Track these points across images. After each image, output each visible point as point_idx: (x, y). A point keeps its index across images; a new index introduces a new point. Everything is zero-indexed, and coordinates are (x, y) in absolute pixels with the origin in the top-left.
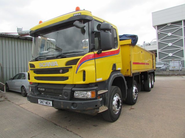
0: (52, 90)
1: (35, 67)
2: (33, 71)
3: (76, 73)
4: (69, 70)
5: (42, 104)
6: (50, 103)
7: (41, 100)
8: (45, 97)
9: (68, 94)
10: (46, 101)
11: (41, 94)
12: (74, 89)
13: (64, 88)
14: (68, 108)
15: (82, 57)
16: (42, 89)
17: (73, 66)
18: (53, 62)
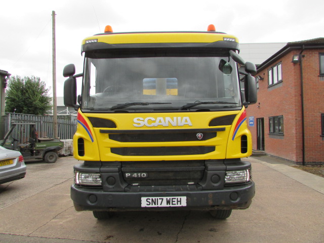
0: (171, 175)
1: (115, 127)
2: (107, 135)
3: (233, 139)
4: (218, 133)
5: (154, 206)
6: (180, 201)
7: (151, 198)
8: (158, 191)
9: (220, 178)
10: (168, 198)
11: (130, 185)
12: (228, 167)
13: (210, 167)
14: (223, 202)
15: (239, 113)
16: (139, 174)
17: (227, 127)
18: (179, 118)
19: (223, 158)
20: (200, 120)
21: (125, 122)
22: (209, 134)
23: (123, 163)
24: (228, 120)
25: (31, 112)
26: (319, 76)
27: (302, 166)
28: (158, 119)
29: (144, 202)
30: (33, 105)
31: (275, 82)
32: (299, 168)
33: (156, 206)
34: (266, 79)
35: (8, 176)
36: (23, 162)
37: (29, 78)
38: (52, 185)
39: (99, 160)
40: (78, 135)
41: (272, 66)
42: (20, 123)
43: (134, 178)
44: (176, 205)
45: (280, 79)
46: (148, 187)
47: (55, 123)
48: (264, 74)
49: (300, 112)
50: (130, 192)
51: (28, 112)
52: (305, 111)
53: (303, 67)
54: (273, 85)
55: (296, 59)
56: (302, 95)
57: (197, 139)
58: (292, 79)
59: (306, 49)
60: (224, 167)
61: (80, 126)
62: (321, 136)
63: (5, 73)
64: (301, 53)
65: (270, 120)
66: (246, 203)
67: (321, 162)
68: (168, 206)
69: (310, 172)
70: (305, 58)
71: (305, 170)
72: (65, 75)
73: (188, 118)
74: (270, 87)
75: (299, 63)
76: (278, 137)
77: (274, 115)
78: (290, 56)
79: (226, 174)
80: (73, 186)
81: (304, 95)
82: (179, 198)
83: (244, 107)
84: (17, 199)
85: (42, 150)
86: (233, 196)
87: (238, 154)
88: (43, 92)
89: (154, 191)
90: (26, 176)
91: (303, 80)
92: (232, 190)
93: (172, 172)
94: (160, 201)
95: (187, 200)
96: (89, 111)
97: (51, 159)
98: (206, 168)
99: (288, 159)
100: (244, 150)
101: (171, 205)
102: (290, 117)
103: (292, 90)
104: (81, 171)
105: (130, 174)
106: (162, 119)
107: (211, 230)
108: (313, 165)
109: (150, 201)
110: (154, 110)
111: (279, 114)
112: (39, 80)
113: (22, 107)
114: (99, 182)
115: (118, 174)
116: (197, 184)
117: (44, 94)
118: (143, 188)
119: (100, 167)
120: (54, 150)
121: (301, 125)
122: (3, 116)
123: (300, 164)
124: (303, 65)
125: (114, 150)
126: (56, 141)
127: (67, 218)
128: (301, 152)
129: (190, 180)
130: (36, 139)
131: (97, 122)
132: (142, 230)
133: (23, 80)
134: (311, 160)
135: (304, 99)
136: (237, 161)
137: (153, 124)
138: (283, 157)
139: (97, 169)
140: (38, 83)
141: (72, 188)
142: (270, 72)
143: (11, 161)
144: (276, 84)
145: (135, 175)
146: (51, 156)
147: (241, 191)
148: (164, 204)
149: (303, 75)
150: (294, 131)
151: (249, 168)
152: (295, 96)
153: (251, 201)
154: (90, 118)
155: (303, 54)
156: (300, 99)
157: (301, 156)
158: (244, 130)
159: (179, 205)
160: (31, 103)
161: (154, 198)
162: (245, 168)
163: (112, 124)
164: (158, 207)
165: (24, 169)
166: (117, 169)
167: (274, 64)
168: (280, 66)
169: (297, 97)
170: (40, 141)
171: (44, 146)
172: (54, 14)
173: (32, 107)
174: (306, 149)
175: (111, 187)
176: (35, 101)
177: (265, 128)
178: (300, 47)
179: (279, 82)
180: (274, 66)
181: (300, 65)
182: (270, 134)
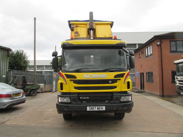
1: (76, 78)
2: (73, 82)
3: (124, 83)
4: (118, 81)
5: (92, 110)
6: (103, 108)
7: (91, 107)
8: (94, 104)
9: (119, 99)
10: (98, 107)
11: (82, 102)
12: (122, 95)
13: (115, 94)
14: (120, 109)
15: (126, 73)
16: (86, 98)
17: (121, 78)
18: (102, 75)
19: (120, 91)
20: (111, 76)
21: (80, 76)
22: (114, 81)
23: (79, 93)
24: (122, 75)
25: (19, 69)
26: (170, 52)
27: (162, 97)
28: (94, 75)
29: (88, 109)
30: (20, 66)
31: (149, 54)
32: (161, 98)
33: (93, 110)
34: (144, 53)
35: (18, 102)
36: (24, 95)
37: (17, 51)
38: (38, 106)
39: (69, 92)
40: (60, 81)
41: (147, 46)
42: (17, 76)
43: (84, 99)
44: (101, 110)
45: (151, 53)
46: (90, 103)
47: (35, 76)
48: (144, 50)
49: (161, 70)
50: (82, 104)
51: (17, 69)
52: (163, 69)
53: (162, 48)
54: (148, 56)
55: (158, 43)
56: (162, 62)
57: (109, 83)
58: (157, 54)
59: (163, 39)
60: (120, 94)
61: (61, 78)
62: (171, 82)
63: (9, 49)
64: (161, 41)
65: (147, 74)
66: (130, 109)
67: (172, 96)
68: (98, 110)
69: (166, 100)
70: (163, 43)
71: (163, 99)
72: (53, 56)
73: (105, 75)
74: (146, 57)
75: (160, 46)
76: (151, 83)
77: (149, 71)
78: (156, 42)
79: (121, 98)
80: (57, 103)
81: (163, 62)
82: (102, 107)
83: (128, 70)
84: (24, 113)
85: (29, 89)
86: (124, 106)
87: (126, 90)
88: (25, 58)
89: (92, 104)
90: (26, 101)
91: (162, 54)
92: (124, 104)
93: (99, 97)
94: (94, 108)
95: (105, 108)
96: (65, 72)
97: (33, 94)
98: (113, 95)
99: (155, 94)
100: (128, 88)
101: (99, 110)
102: (156, 72)
103: (157, 59)
104: (61, 97)
105: (82, 98)
106: (95, 75)
107: (116, 123)
108: (168, 97)
109: (91, 108)
110: (92, 71)
111: (151, 71)
112: (23, 51)
113: (14, 67)
114: (69, 101)
115: (77, 97)
116: (109, 102)
117: (25, 59)
118: (87, 103)
119: (70, 95)
120: (35, 90)
121: (162, 76)
122: (7, 72)
123: (161, 97)
124: (162, 47)
125: (75, 88)
126: (36, 85)
127: (51, 119)
128: (162, 90)
129: (107, 100)
130: (26, 84)
131: (68, 77)
132: (85, 123)
133: (14, 52)
134: (167, 95)
135: (163, 64)
136: (126, 92)
137: (91, 77)
138: (153, 93)
139: (69, 96)
140: (23, 53)
141: (57, 104)
142: (146, 49)
143: (19, 95)
144: (150, 56)
145: (84, 98)
146: (34, 92)
147: (127, 104)
148: (96, 110)
149: (162, 51)
150: (158, 80)
151: (131, 95)
152: (159, 62)
153: (132, 110)
154: (65, 75)
155: (162, 41)
156: (161, 63)
157: (162, 92)
158: (129, 80)
159: (102, 110)
160: (19, 64)
161: (92, 107)
162: (129, 95)
163: (75, 77)
164: (94, 111)
165: (25, 98)
166: (77, 95)
167: (148, 45)
168: (151, 47)
169: (159, 63)
170: (28, 85)
171: (30, 87)
172: (35, 19)
173: (19, 66)
174: (164, 89)
175: (74, 103)
176: (21, 63)
177: (144, 78)
178: (160, 38)
179: (151, 55)
180: (148, 46)
181: (161, 46)
182: (147, 81)
